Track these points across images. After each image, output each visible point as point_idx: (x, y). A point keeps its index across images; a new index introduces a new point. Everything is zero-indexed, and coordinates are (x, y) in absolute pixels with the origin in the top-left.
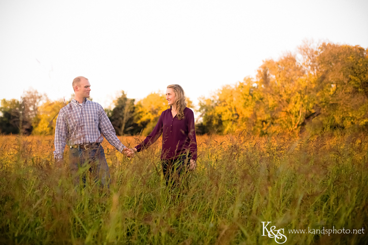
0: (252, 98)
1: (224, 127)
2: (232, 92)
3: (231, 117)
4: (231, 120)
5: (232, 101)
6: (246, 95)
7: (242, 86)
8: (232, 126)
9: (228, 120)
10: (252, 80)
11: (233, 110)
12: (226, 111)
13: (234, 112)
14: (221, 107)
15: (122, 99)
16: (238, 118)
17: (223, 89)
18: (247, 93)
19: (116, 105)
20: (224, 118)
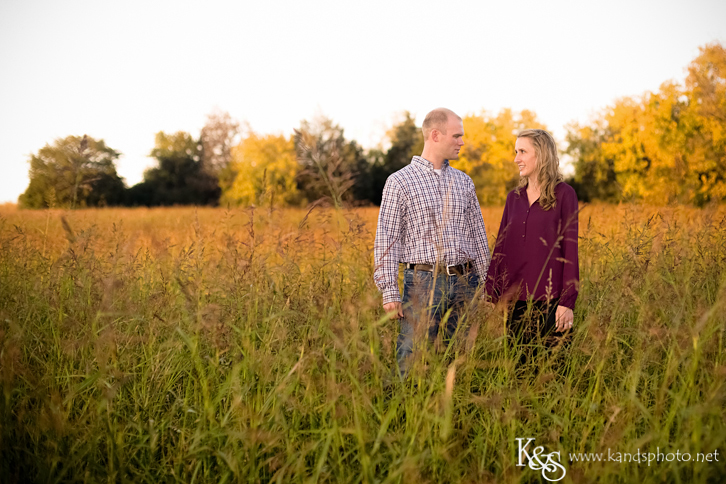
0: (678, 127)
1: (620, 184)
2: (635, 111)
3: (633, 166)
4: (635, 171)
5: (637, 131)
6: (665, 120)
7: (656, 102)
8: (635, 185)
9: (628, 171)
10: (677, 89)
11: (639, 150)
12: (624, 152)
13: (641, 155)
14: (613, 144)
15: (406, 130)
16: (648, 167)
17: (618, 106)
18: (667, 116)
19: (393, 142)
20: (619, 167)
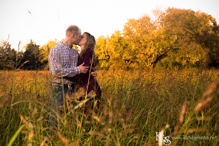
0: (120, 45)
1: (100, 64)
2: (105, 41)
3: (104, 58)
4: (105, 60)
5: (105, 46)
6: (116, 42)
7: (113, 37)
8: (105, 64)
10: (120, 32)
11: (106, 53)
12: (101, 53)
13: (107, 54)
14: (98, 51)
15: (31, 45)
16: (109, 58)
17: (99, 38)
19: (26, 49)
20: (100, 58)
